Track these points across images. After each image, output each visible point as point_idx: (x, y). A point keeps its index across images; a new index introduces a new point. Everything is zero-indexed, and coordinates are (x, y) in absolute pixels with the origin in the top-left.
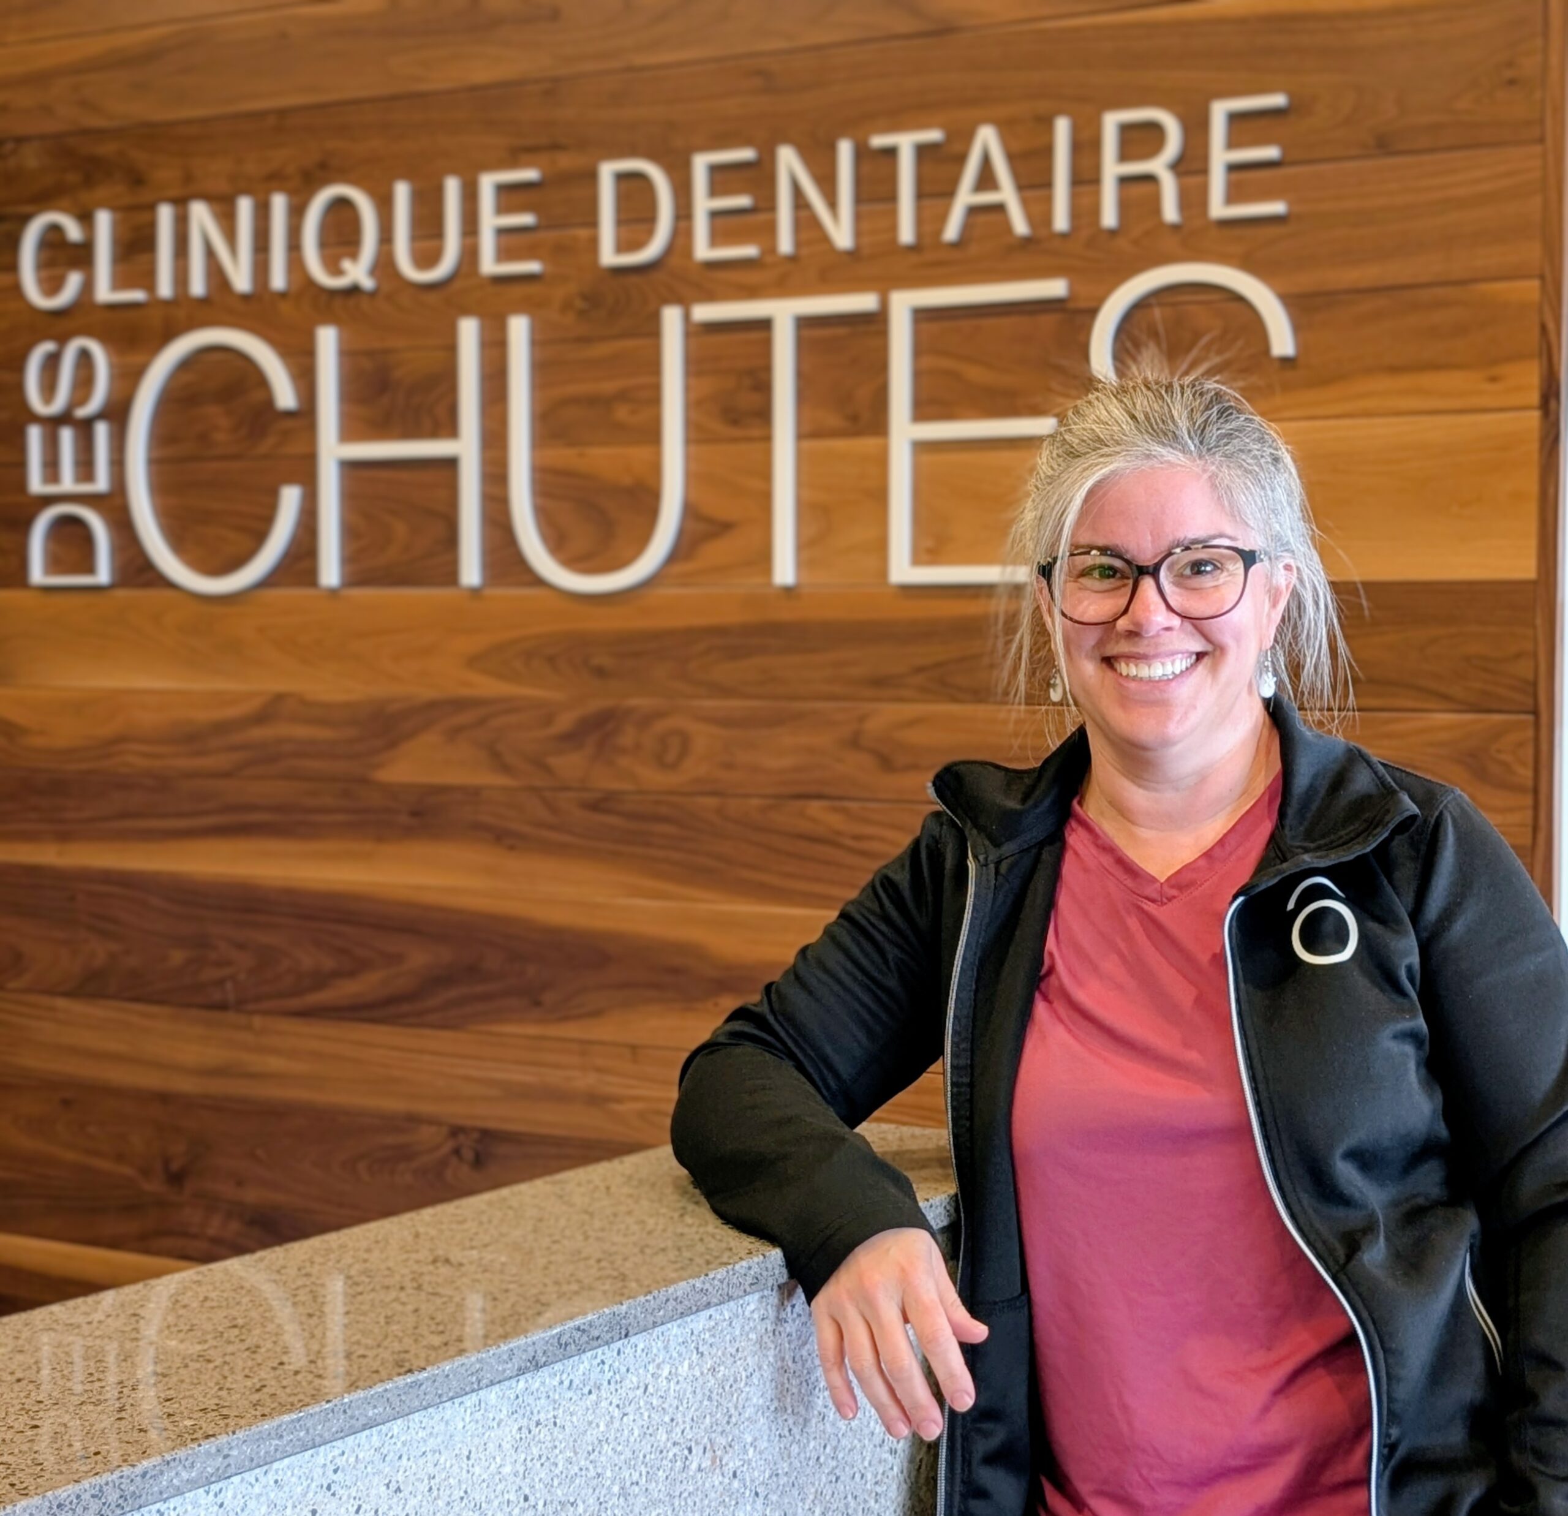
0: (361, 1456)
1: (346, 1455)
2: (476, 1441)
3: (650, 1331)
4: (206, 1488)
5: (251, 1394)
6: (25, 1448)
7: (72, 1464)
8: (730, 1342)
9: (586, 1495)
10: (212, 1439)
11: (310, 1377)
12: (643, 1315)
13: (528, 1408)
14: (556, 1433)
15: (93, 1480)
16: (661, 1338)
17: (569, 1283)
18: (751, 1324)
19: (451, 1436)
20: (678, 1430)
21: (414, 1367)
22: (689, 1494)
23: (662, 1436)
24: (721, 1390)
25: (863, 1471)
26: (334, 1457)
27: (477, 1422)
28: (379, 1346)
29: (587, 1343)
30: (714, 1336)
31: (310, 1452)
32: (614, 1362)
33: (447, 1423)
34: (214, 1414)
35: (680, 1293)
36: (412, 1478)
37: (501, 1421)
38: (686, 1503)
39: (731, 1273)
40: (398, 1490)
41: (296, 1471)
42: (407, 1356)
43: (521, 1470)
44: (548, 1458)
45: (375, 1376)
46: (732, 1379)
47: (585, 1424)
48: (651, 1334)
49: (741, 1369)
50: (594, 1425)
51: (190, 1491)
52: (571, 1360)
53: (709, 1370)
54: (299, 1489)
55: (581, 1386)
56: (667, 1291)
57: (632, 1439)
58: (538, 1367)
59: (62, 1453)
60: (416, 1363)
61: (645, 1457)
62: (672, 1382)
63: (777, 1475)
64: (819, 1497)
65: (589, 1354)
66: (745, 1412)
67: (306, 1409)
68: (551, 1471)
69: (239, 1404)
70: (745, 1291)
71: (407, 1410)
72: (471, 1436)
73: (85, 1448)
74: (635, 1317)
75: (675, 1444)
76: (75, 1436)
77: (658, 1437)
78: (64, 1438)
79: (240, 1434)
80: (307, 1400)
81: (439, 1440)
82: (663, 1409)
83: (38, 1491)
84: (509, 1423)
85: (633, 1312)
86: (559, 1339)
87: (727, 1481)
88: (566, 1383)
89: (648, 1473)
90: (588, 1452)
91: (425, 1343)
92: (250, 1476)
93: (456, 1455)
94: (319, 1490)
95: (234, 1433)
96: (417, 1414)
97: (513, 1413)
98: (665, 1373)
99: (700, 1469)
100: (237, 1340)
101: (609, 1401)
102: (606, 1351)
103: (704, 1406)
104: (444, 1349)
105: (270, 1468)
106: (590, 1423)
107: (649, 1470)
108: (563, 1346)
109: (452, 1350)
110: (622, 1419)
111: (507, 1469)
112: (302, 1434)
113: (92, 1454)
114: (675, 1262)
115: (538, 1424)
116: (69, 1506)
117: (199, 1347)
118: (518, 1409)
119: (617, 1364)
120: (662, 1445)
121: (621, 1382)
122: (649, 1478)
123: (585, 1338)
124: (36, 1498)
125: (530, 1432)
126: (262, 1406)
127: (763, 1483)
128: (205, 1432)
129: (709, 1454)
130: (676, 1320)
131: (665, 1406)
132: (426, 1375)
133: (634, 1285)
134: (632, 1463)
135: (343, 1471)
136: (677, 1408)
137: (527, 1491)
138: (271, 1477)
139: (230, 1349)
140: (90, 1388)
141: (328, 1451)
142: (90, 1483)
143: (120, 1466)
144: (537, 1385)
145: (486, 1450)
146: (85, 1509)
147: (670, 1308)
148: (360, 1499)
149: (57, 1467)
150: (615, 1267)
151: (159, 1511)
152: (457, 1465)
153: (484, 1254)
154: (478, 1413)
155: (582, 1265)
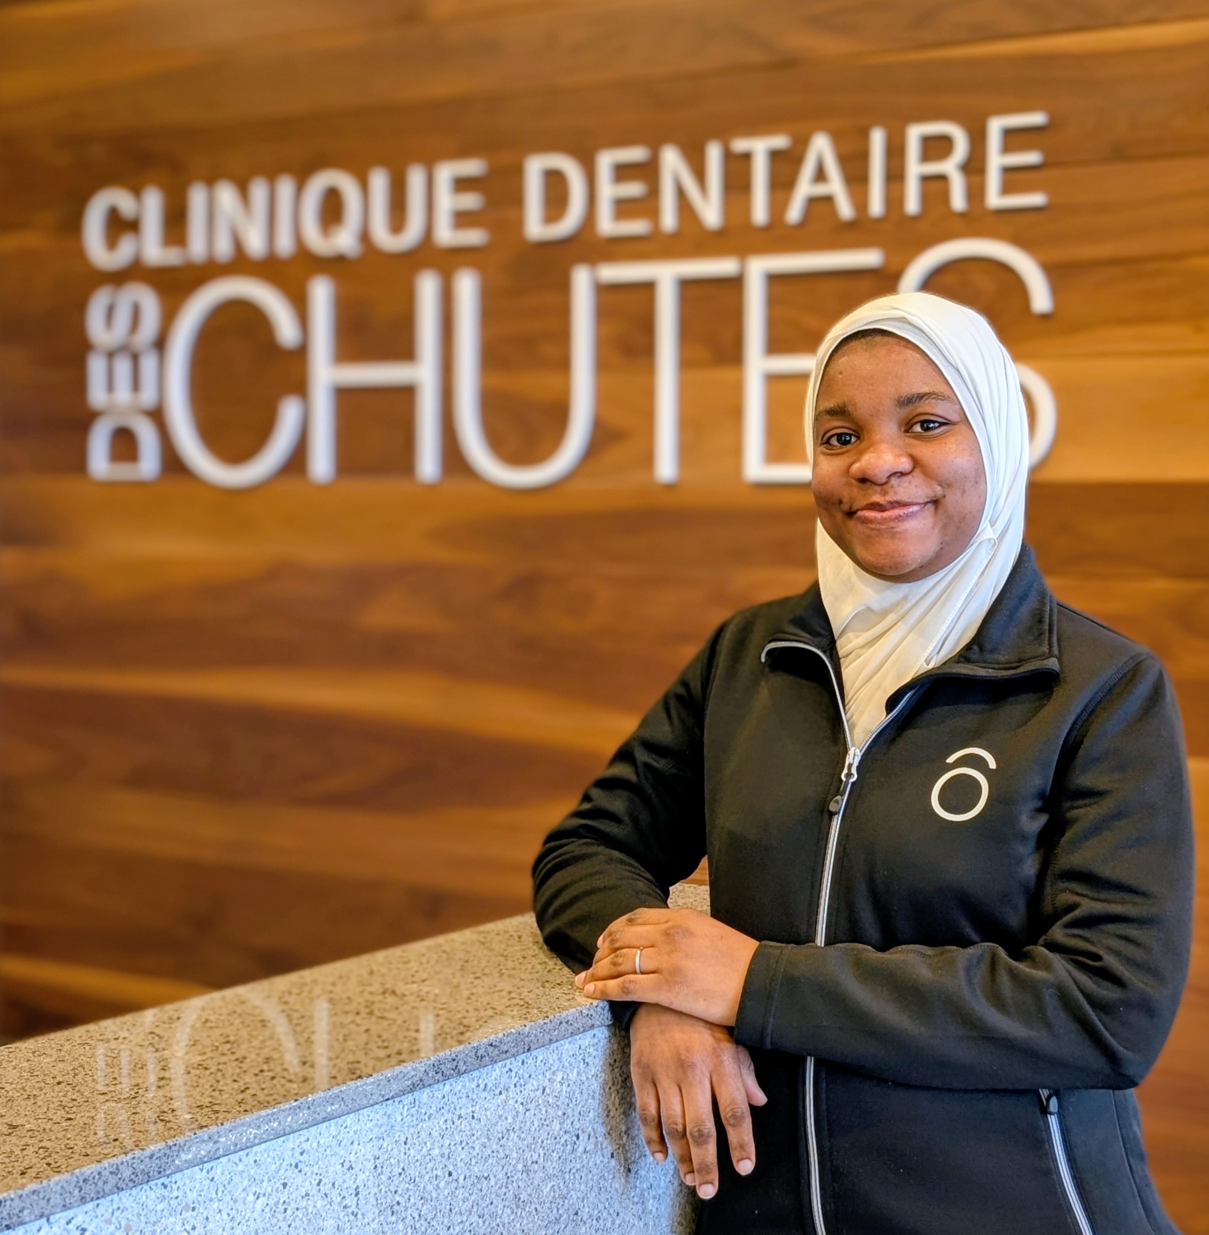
0: (321, 1142)
1: (310, 1141)
2: (412, 1130)
3: (548, 1046)
4: (201, 1166)
5: (237, 1094)
6: (60, 1135)
7: (96, 1148)
9: (497, 1171)
10: (205, 1129)
11: (283, 1081)
12: (542, 1034)
13: (452, 1105)
14: (473, 1124)
15: (111, 1161)
16: (556, 1052)
17: (486, 1010)
19: (392, 1127)
20: (569, 1122)
21: (363, 1074)
22: (577, 1170)
23: (556, 1126)
26: (301, 1143)
27: (412, 1116)
28: (337, 1057)
29: (498, 1055)
31: (282, 1139)
32: (519, 1070)
33: (389, 1116)
34: (207, 1110)
35: (570, 1018)
36: (361, 1159)
37: (431, 1115)
38: (574, 1177)
40: (351, 1168)
41: (271, 1154)
42: (359, 1065)
43: (447, 1152)
44: (467, 1143)
45: (332, 1080)
46: (611, 1083)
47: (497, 1117)
48: (548, 1049)
49: (618, 1075)
50: (503, 1118)
51: (187, 1168)
52: (486, 1069)
53: (593, 1076)
54: (273, 1167)
55: (494, 1088)
56: (560, 1016)
57: (533, 1129)
58: (460, 1074)
59: (88, 1139)
60: (365, 1071)
61: (542, 1142)
62: (564, 1085)
65: (500, 1064)
67: (279, 1106)
68: (469, 1153)
69: (227, 1102)
71: (357, 1107)
72: (408, 1126)
73: (107, 1136)
74: (536, 1036)
75: (566, 1132)
76: (100, 1126)
77: (553, 1127)
78: (91, 1128)
79: (227, 1125)
80: (280, 1099)
81: (383, 1129)
82: (557, 1105)
83: (69, 1169)
84: (437, 1116)
86: (476, 1052)
87: (606, 1160)
88: (482, 1086)
89: (545, 1154)
90: (499, 1139)
91: (373, 1055)
92: (234, 1157)
93: (396, 1141)
94: (288, 1167)
95: (222, 1124)
96: (365, 1110)
97: (440, 1109)
98: (559, 1078)
99: (585, 1151)
100: (229, 1053)
101: (515, 1100)
102: (513, 1061)
103: (589, 1104)
104: (387, 1060)
105: (251, 1151)
107: (546, 1152)
108: (479, 1058)
109: (394, 1060)
110: (525, 1113)
111: (436, 1152)
112: (276, 1125)
113: (111, 1140)
115: (460, 1117)
116: (92, 1181)
117: (199, 1058)
118: (444, 1106)
119: (521, 1071)
120: (556, 1133)
121: (524, 1085)
122: (546, 1158)
123: (496, 1052)
124: (66, 1174)
125: (453, 1123)
126: (246, 1103)
128: (200, 1124)
129: (593, 1140)
130: (567, 1038)
131: (558, 1103)
132: (372, 1080)
133: (535, 1011)
134: (533, 1147)
135: (308, 1153)
136: (568, 1105)
137: (451, 1168)
138: (251, 1158)
139: (224, 1059)
140: (113, 1089)
141: (296, 1137)
142: (109, 1163)
143: (132, 1150)
144: (459, 1087)
145: (419, 1137)
146: (105, 1183)
147: (563, 1029)
148: (320, 1175)
149: (83, 1150)
150: (522, 997)
151: (163, 1184)
152: (396, 1149)
153: (421, 988)
154: (413, 1109)
155: (496, 996)
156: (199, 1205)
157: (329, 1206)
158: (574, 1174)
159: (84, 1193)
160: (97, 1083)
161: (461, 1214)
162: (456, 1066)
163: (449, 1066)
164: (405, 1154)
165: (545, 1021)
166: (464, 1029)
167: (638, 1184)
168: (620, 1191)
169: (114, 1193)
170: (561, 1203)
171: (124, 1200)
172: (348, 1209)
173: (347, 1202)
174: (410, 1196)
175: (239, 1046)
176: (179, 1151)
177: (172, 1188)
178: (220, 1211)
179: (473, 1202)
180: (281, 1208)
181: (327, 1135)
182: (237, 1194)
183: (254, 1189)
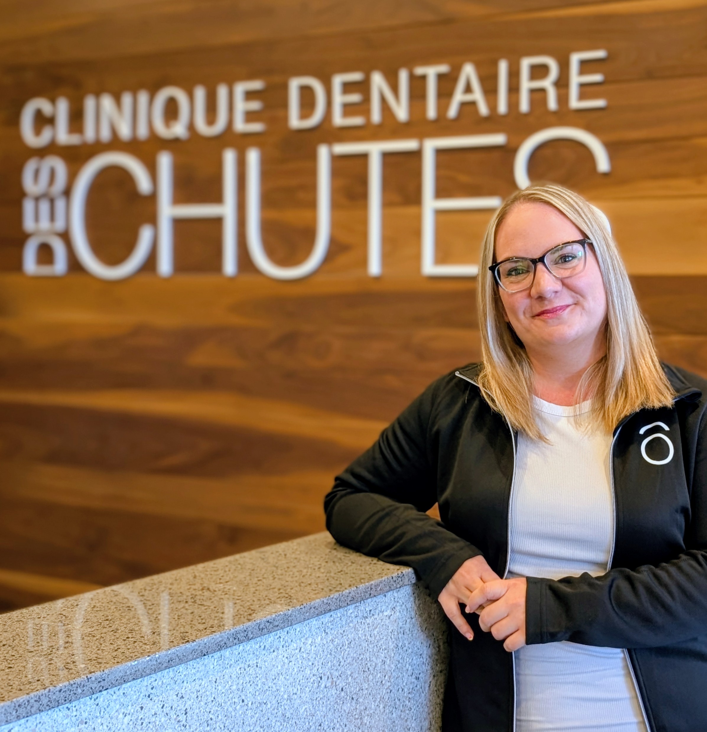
0: (164, 681)
1: (157, 681)
2: (219, 674)
3: (303, 623)
4: (90, 697)
5: (113, 652)
6: (4, 678)
7: (26, 685)
8: (341, 627)
9: (271, 699)
10: (93, 674)
11: (141, 644)
12: (299, 615)
13: (244, 659)
14: (257, 670)
15: (35, 693)
16: (308, 626)
17: (265, 600)
18: (350, 619)
19: (207, 672)
20: (316, 669)
21: (190, 640)
22: (321, 699)
23: (308, 671)
24: (336, 650)
25: (403, 688)
26: (152, 682)
28: (174, 630)
29: (272, 628)
30: (333, 625)
31: (140, 680)
32: (285, 637)
33: (205, 666)
34: (94, 662)
35: (316, 605)
37: (231, 665)
38: (319, 703)
39: (341, 595)
40: (182, 697)
41: (133, 689)
42: (187, 634)
43: (241, 687)
45: (171, 643)
46: (341, 645)
47: (271, 666)
49: (346, 640)
50: (276, 666)
51: (82, 698)
52: (265, 636)
54: (135, 697)
55: (269, 648)
56: (310, 604)
57: (294, 673)
58: (249, 639)
59: (22, 680)
60: (191, 638)
61: (299, 681)
62: (313, 646)
63: (362, 689)
64: (382, 699)
65: (273, 633)
66: (347, 660)
67: (138, 659)
68: (255, 688)
69: (106, 657)
70: (347, 604)
71: (186, 660)
72: (217, 672)
73: (33, 678)
74: (295, 616)
75: (314, 675)
76: (29, 672)
77: (306, 672)
78: (24, 673)
79: (106, 672)
80: (139, 655)
81: (202, 673)
82: (308, 659)
83: (10, 698)
84: (235, 665)
85: (294, 614)
86: (259, 626)
87: (338, 692)
88: (263, 647)
89: (301, 689)
90: (273, 679)
91: (196, 628)
92: (111, 691)
93: (210, 681)
94: (144, 697)
95: (103, 671)
96: (191, 662)
97: (237, 661)
98: (310, 642)
99: (326, 687)
101: (283, 655)
102: (282, 632)
103: (328, 658)
104: (205, 631)
105: (121, 687)
106: (274, 666)
107: (302, 687)
108: (261, 630)
109: (208, 631)
110: (289, 664)
111: (234, 687)
112: (136, 671)
113: (36, 681)
114: (315, 590)
115: (249, 666)
116: (24, 706)
118: (240, 659)
119: (286, 638)
120: (308, 675)
121: (288, 646)
122: (302, 691)
123: (271, 626)
124: (8, 702)
125: (245, 670)
126: (118, 658)
127: (355, 693)
128: (90, 670)
129: (330, 680)
130: (315, 617)
131: (309, 657)
132: (195, 643)
133: (295, 601)
134: (294, 684)
135: (156, 688)
136: (315, 658)
137: (243, 697)
138: (121, 691)
140: (37, 649)
141: (149, 679)
142: (34, 695)
143: (49, 687)
144: (248, 648)
145: (224, 678)
146: (32, 707)
147: (312, 612)
148: (164, 702)
149: (19, 687)
150: (287, 592)
151: (67, 708)
152: (210, 686)
153: (225, 586)
154: (220, 661)
155: (271, 591)
156: (89, 720)
157: (169, 721)
158: (319, 701)
159: (19, 713)
160: (27, 645)
161: (250, 726)
162: (247, 635)
163: (242, 635)
164: (216, 689)
165: (301, 607)
166: (252, 612)
167: (358, 707)
168: (347, 711)
169: (37, 713)
170: (311, 719)
171: (44, 717)
172: (180, 723)
173: (180, 718)
174: (218, 715)
175: (114, 622)
176: (77, 687)
177: (73, 710)
178: (102, 724)
179: (257, 718)
180: (140, 722)
181: (167, 677)
182: (113, 713)
183: (123, 711)
